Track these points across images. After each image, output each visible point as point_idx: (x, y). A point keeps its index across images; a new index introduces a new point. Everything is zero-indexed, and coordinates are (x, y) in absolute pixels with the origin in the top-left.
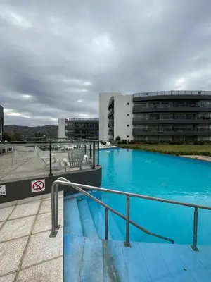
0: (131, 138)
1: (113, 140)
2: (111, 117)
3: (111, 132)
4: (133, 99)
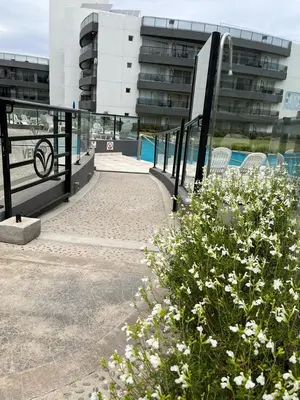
2: (89, 65)
4: (143, 28)
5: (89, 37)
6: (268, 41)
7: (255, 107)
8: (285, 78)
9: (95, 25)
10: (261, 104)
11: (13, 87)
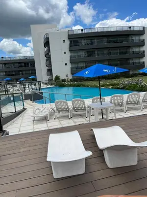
0: (70, 77)
1: (52, 79)
2: (48, 55)
3: (50, 71)
4: (69, 36)
5: (47, 44)
6: (132, 29)
7: (131, 62)
8: (144, 45)
9: (48, 39)
10: (134, 59)
11: (20, 71)
